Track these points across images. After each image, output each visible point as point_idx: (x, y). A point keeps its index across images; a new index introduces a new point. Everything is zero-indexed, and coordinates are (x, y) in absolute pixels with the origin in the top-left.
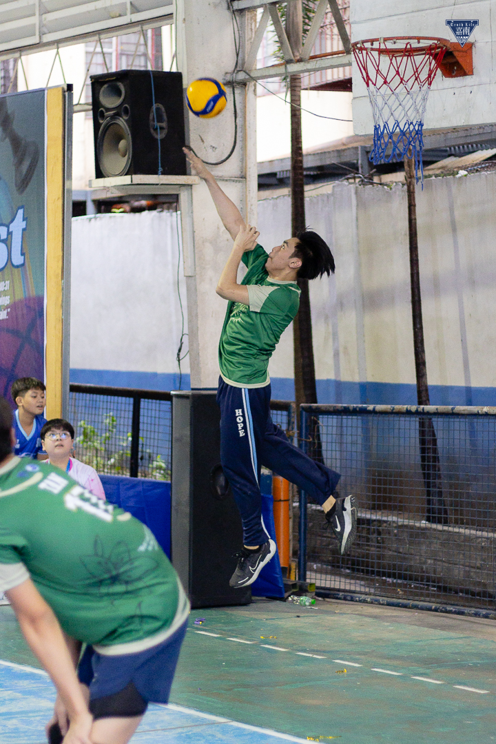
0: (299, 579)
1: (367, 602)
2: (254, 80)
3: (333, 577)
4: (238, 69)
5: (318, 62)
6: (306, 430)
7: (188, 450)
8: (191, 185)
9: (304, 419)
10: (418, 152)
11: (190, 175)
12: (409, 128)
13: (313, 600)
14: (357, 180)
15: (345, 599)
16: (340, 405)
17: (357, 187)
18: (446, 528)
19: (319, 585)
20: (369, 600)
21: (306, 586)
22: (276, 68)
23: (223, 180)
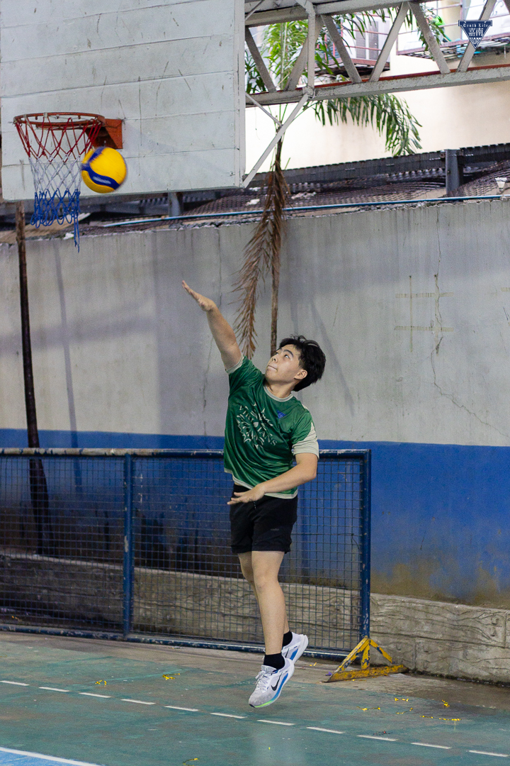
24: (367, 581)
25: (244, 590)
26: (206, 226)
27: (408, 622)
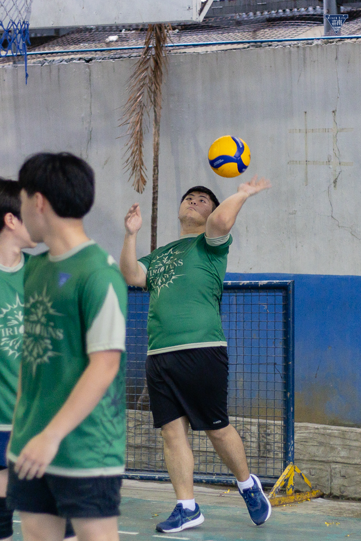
24: (292, 409)
25: (136, 420)
26: (74, 61)
27: (322, 449)
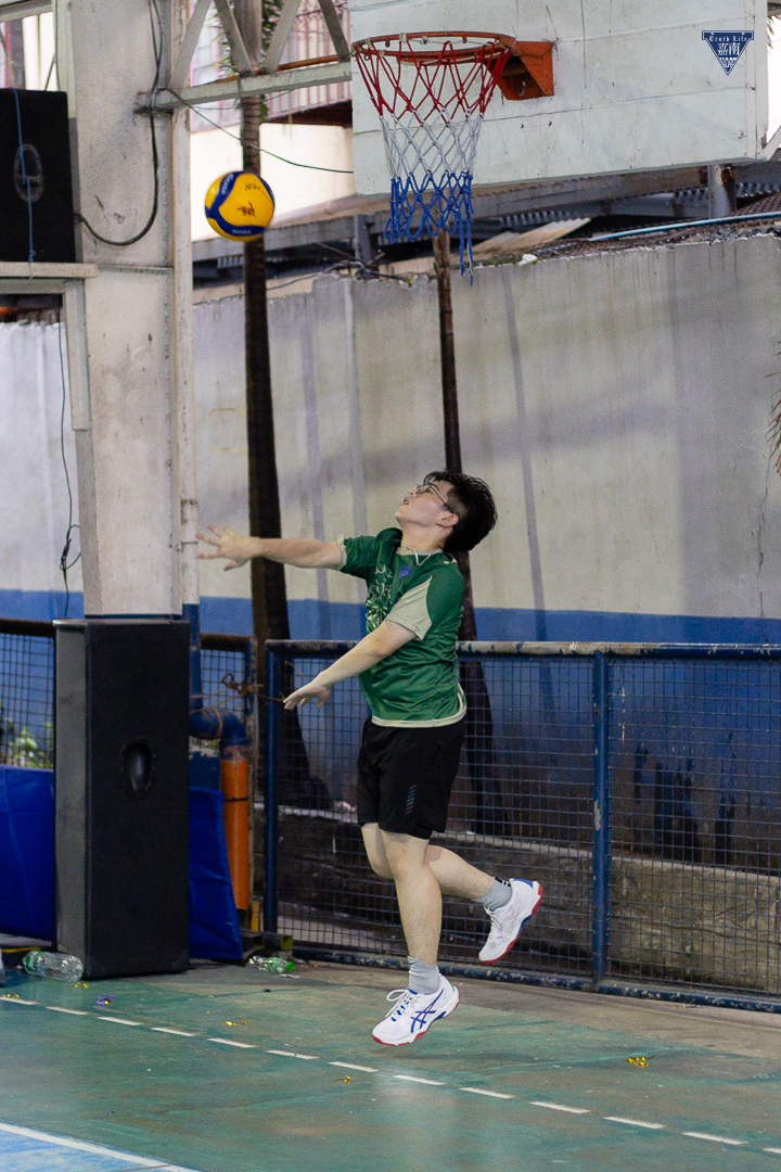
0: (265, 929)
1: (378, 966)
2: (187, 105)
3: (321, 926)
4: (159, 86)
5: (293, 75)
6: (275, 684)
7: (82, 716)
8: (83, 280)
9: (272, 665)
10: (465, 223)
11: (81, 262)
12: (449, 182)
13: (289, 964)
14: (354, 271)
15: (342, 961)
16: (331, 641)
17: (353, 283)
18: (508, 843)
19: (298, 939)
20: (382, 962)
21: (279, 942)
22: (222, 85)
23: (136, 270)
26: (759, 234)
